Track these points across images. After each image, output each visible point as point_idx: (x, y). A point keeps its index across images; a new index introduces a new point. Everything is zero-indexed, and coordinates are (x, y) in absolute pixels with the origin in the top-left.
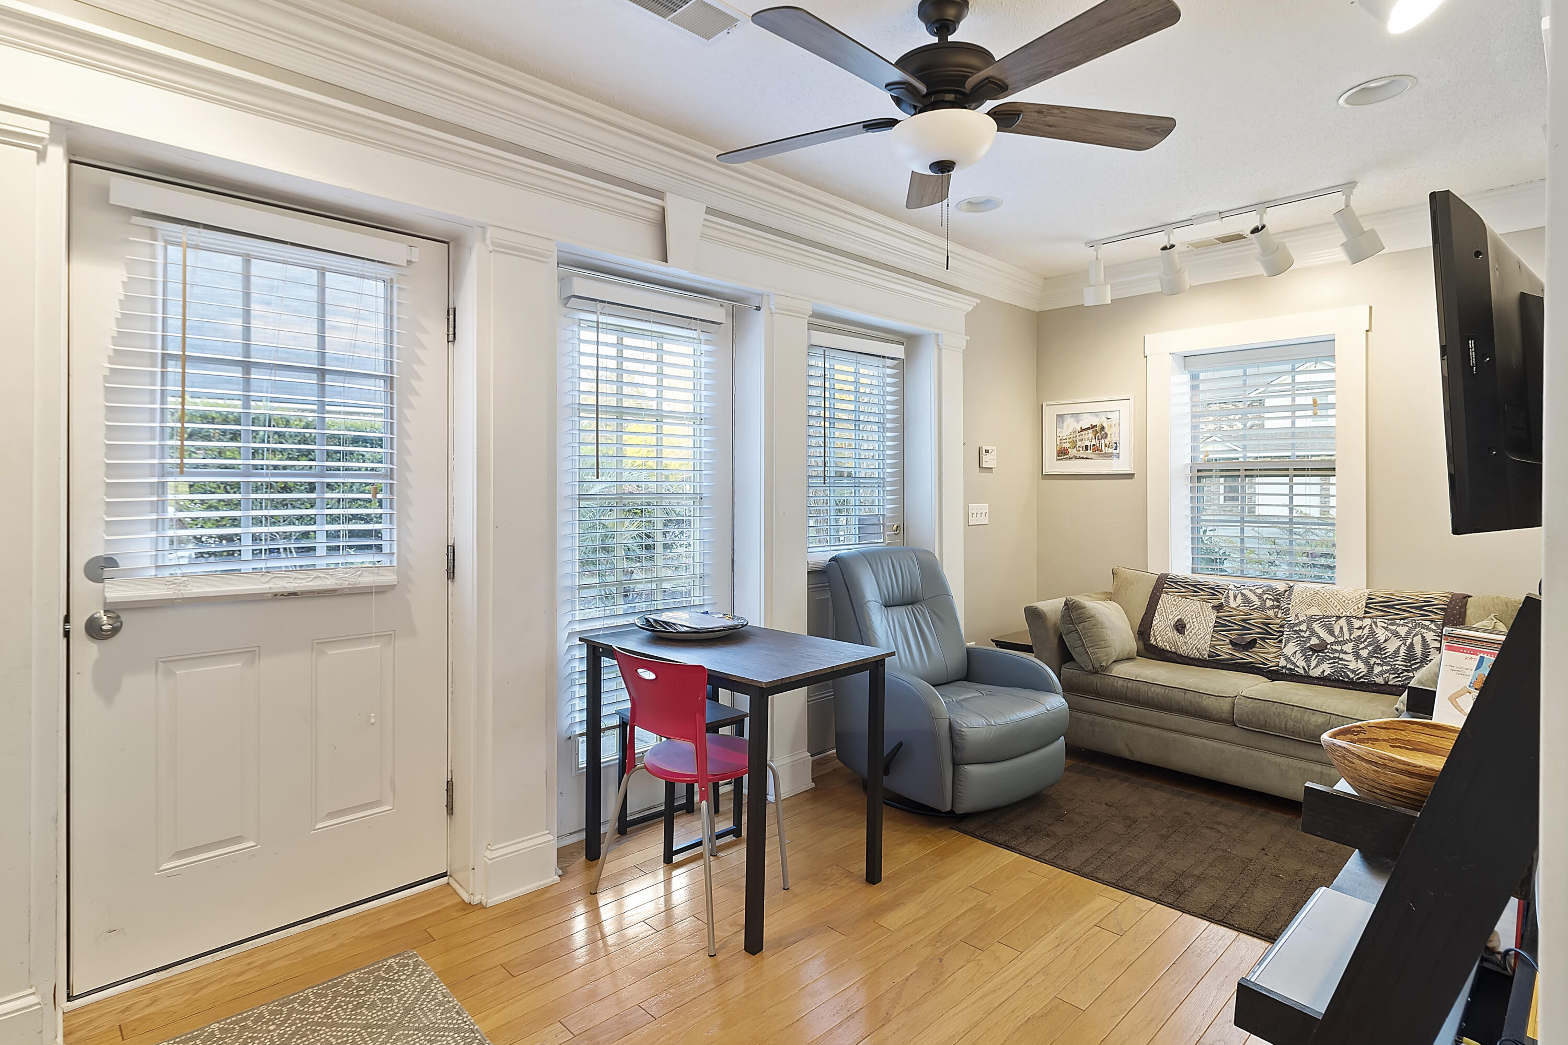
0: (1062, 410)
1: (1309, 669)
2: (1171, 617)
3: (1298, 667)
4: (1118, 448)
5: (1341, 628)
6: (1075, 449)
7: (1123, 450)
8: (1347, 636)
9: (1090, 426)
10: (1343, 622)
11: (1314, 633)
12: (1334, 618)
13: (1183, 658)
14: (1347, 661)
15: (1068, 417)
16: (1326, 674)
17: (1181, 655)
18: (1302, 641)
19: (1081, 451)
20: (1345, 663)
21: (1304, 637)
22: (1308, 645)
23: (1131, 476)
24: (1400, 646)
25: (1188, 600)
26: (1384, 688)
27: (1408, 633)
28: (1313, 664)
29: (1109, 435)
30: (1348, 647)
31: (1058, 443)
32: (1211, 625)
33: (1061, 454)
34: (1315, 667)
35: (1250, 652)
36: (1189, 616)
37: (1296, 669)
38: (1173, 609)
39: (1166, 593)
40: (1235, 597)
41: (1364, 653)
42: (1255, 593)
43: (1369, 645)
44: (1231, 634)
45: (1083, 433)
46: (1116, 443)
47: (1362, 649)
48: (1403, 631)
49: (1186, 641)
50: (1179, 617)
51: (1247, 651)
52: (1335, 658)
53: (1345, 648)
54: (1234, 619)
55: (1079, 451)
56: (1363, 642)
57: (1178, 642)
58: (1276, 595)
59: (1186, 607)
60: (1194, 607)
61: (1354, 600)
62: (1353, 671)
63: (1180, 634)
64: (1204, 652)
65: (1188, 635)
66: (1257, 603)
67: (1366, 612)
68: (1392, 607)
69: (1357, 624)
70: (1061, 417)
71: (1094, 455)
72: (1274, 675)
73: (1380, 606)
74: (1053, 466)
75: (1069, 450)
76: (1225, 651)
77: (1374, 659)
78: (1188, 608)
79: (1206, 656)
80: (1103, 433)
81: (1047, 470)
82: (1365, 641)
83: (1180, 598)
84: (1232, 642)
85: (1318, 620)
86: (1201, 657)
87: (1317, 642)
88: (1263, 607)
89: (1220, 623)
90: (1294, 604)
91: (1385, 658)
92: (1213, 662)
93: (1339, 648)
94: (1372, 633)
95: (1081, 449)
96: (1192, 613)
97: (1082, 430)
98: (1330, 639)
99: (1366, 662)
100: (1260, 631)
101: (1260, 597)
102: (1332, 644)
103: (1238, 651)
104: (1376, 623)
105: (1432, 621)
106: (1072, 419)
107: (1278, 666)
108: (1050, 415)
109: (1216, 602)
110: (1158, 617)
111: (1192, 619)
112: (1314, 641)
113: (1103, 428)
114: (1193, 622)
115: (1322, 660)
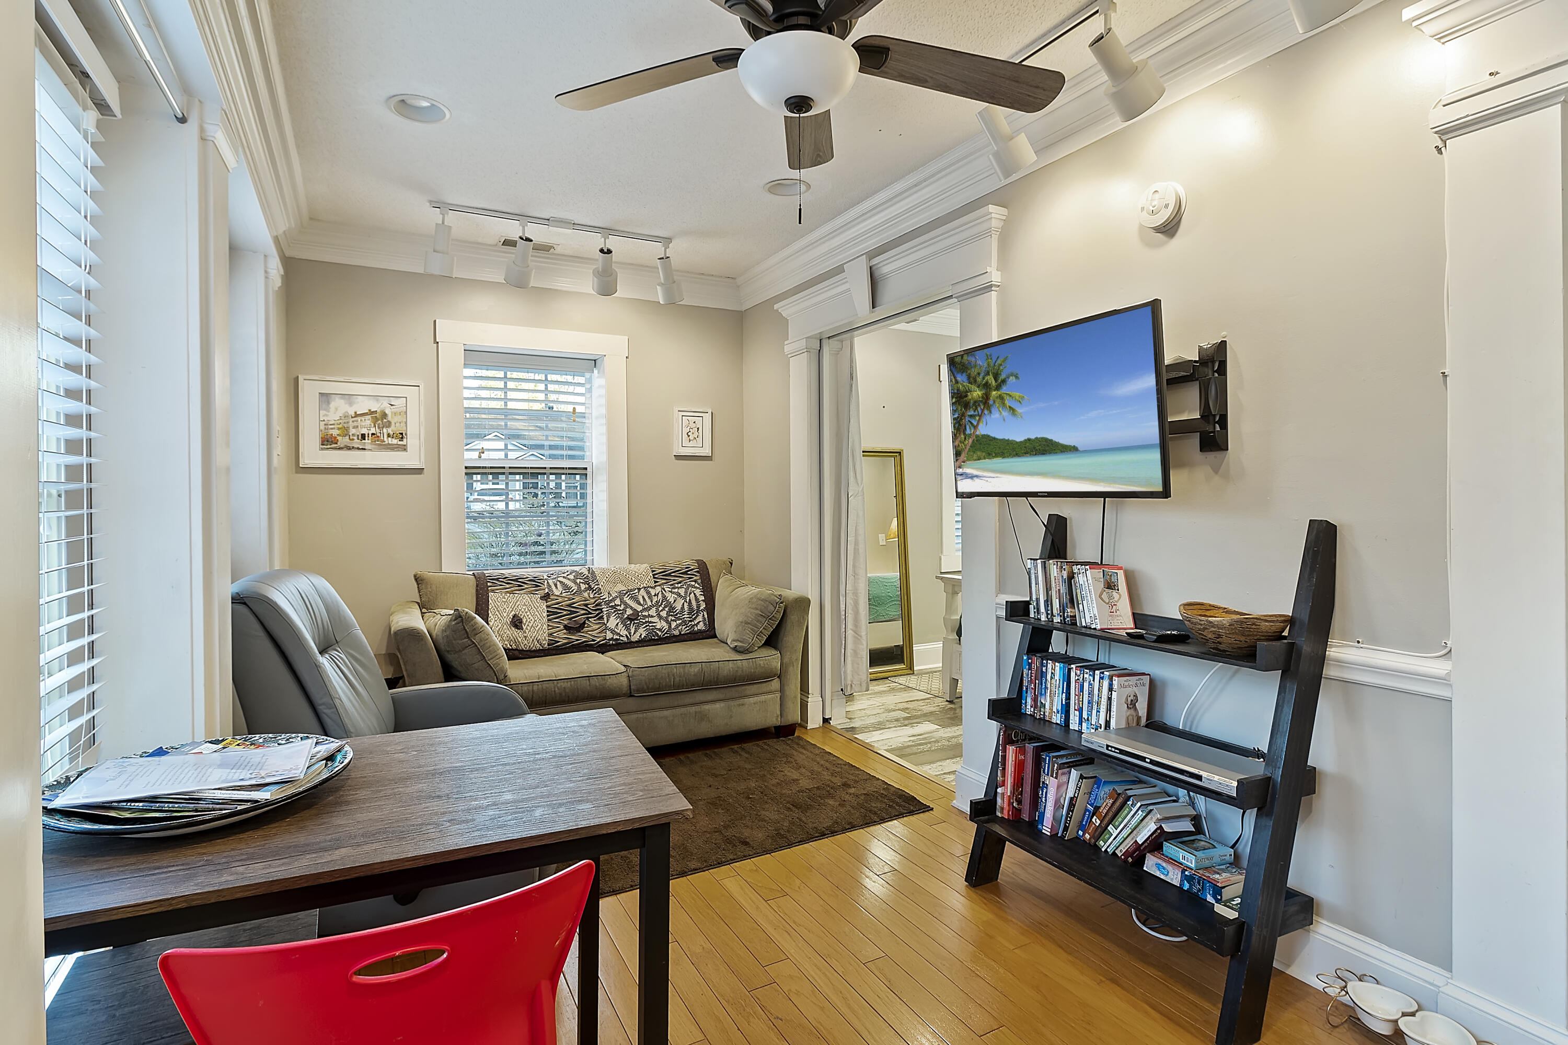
0: (328, 388)
1: (630, 636)
2: (505, 615)
3: (622, 636)
4: (405, 440)
5: (643, 597)
6: (347, 437)
7: (411, 441)
8: (649, 603)
9: (367, 411)
10: (643, 592)
11: (627, 605)
12: (637, 591)
13: (526, 653)
14: (655, 623)
15: (337, 399)
16: (643, 637)
17: (523, 650)
18: (620, 615)
19: (356, 440)
20: (654, 624)
21: (620, 610)
22: (626, 616)
23: (419, 471)
24: (683, 603)
25: (516, 595)
26: (679, 638)
27: (686, 592)
28: (633, 631)
29: (393, 424)
30: (653, 612)
31: (322, 428)
32: (545, 615)
33: (326, 443)
34: (634, 634)
35: (583, 632)
36: (523, 610)
37: (621, 638)
38: (505, 606)
39: (493, 591)
40: (556, 585)
41: (664, 614)
42: (569, 579)
43: (665, 607)
44: (563, 620)
45: (359, 419)
46: (402, 434)
47: (661, 611)
48: (682, 591)
49: (526, 635)
50: (513, 613)
51: (580, 632)
52: (646, 622)
53: (651, 613)
54: (562, 606)
55: (353, 440)
56: (661, 605)
57: (518, 638)
58: (585, 578)
59: (517, 602)
60: (524, 601)
61: (644, 573)
62: (660, 630)
63: (518, 629)
64: (544, 642)
65: (527, 629)
66: (575, 588)
67: (656, 582)
68: (669, 575)
69: (653, 592)
70: (325, 398)
71: (374, 446)
72: (603, 648)
73: (662, 576)
74: (313, 455)
75: (339, 438)
76: (562, 637)
77: (670, 617)
78: (519, 602)
79: (546, 645)
80: (385, 420)
81: (305, 462)
82: (662, 604)
83: (508, 595)
84: (566, 627)
85: (626, 594)
86: (541, 648)
87: (631, 612)
88: (579, 592)
89: (551, 612)
90: (602, 583)
91: (677, 615)
92: (553, 650)
93: (646, 614)
94: (664, 597)
95: (355, 438)
96: (524, 607)
97: (356, 415)
98: (639, 608)
99: (667, 622)
100: (584, 612)
101: (574, 582)
102: (641, 611)
103: (573, 634)
104: (664, 589)
105: (695, 581)
106: (342, 401)
107: (606, 639)
108: (309, 391)
109: (542, 593)
110: (492, 617)
111: (526, 612)
112: (629, 612)
113: (384, 415)
114: (528, 616)
115: (638, 626)
